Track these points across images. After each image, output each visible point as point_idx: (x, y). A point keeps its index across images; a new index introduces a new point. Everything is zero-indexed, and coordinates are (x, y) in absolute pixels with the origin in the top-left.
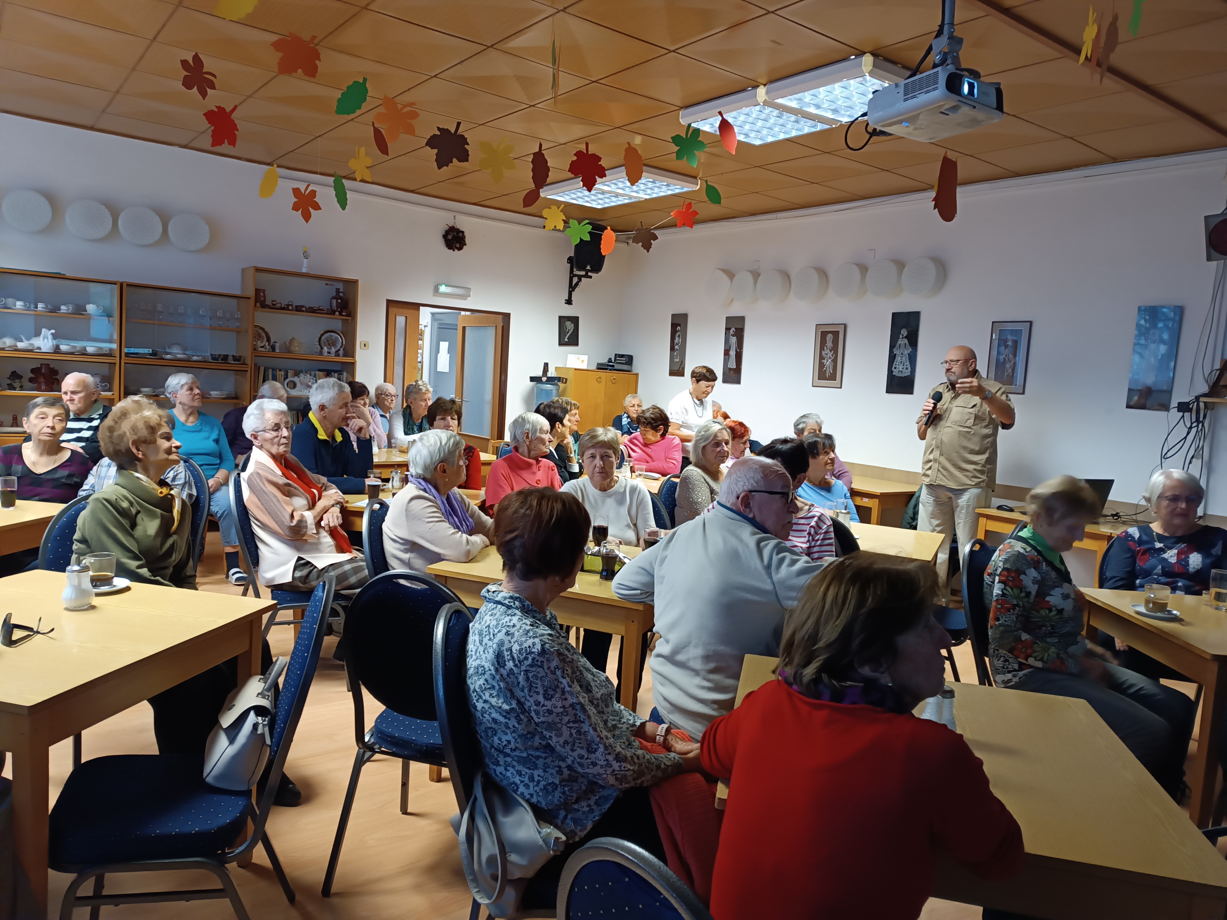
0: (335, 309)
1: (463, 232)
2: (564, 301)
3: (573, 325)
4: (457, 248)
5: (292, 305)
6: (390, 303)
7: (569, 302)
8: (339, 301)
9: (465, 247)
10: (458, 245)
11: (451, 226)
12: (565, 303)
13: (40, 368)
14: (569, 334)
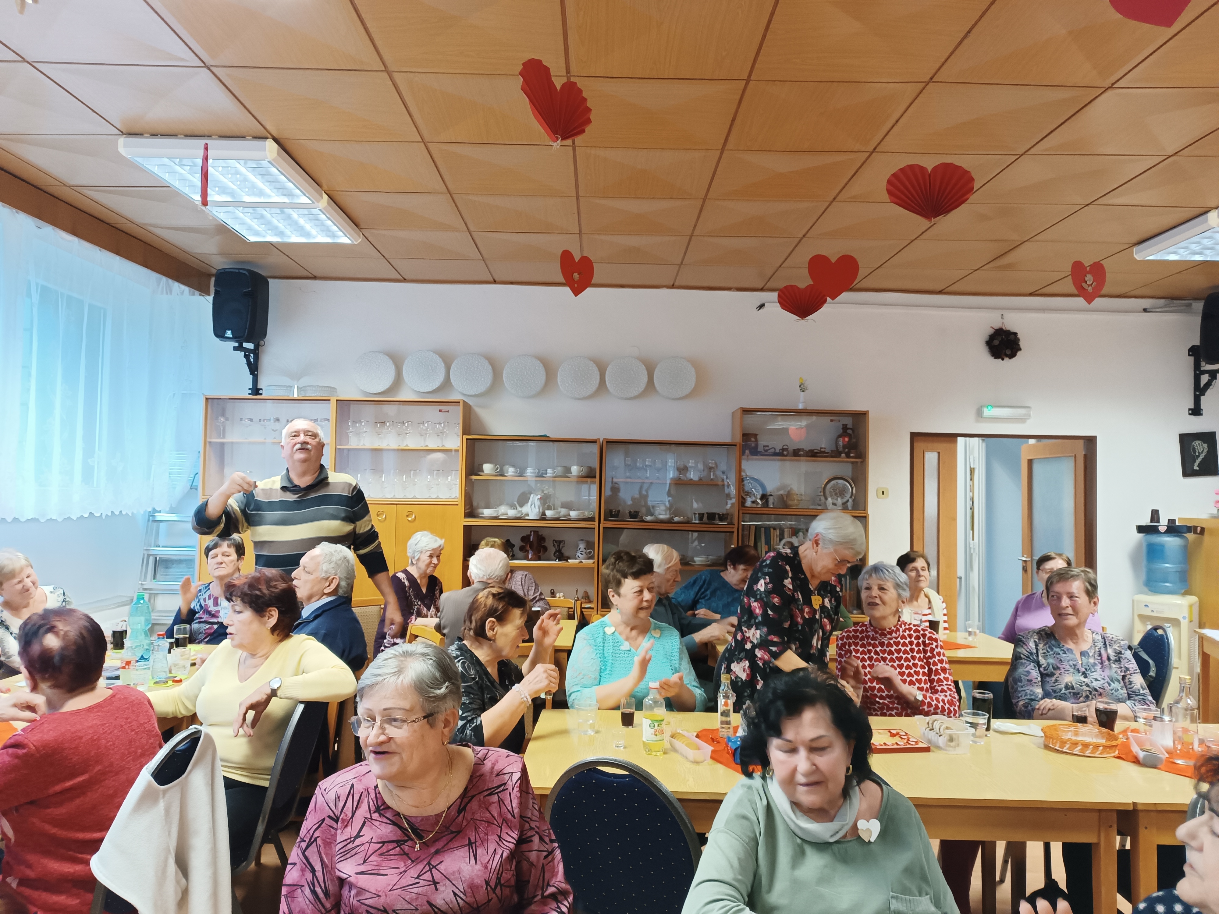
0: (841, 449)
1: (1015, 334)
2: (1187, 411)
3: (1205, 445)
4: (1007, 356)
5: (787, 449)
6: (914, 436)
7: (1196, 411)
8: (847, 439)
9: (1019, 353)
10: (1008, 352)
11: (997, 327)
12: (1190, 414)
13: (529, 536)
14: (1200, 459)
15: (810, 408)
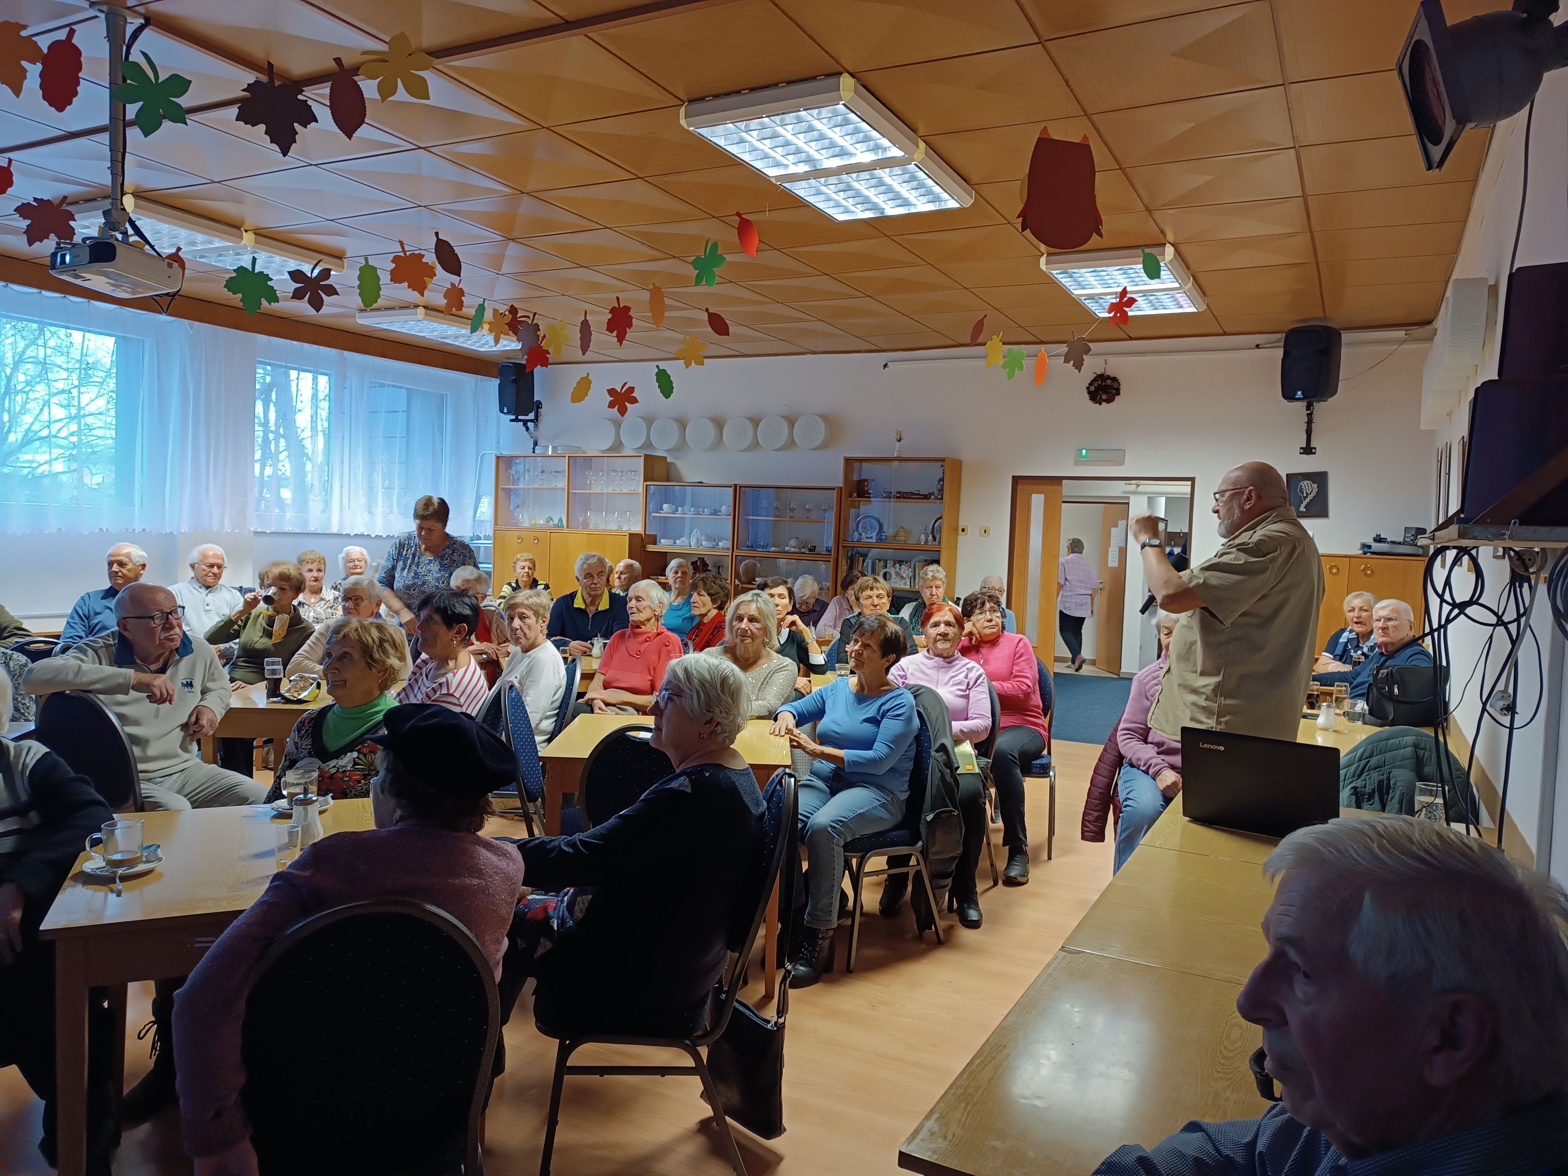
1: (1114, 379)
2: (1298, 451)
3: (1315, 486)
4: (1104, 401)
6: (1016, 480)
7: (1308, 450)
9: (1117, 398)
10: (1104, 397)
11: (1099, 373)
12: (1301, 453)
13: (697, 561)
14: (1307, 500)
15: (904, 455)
